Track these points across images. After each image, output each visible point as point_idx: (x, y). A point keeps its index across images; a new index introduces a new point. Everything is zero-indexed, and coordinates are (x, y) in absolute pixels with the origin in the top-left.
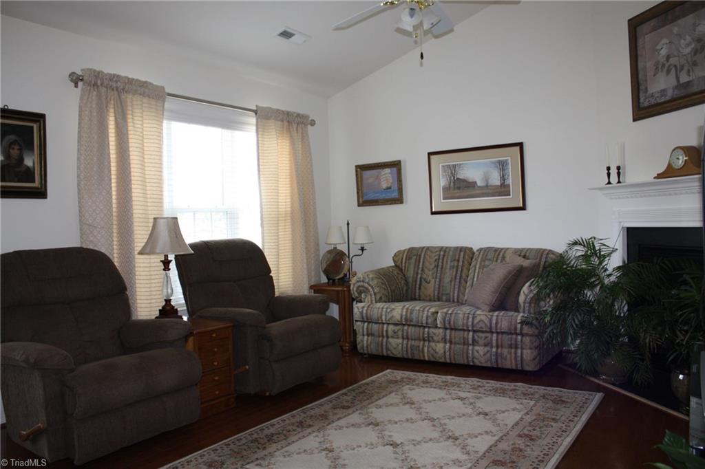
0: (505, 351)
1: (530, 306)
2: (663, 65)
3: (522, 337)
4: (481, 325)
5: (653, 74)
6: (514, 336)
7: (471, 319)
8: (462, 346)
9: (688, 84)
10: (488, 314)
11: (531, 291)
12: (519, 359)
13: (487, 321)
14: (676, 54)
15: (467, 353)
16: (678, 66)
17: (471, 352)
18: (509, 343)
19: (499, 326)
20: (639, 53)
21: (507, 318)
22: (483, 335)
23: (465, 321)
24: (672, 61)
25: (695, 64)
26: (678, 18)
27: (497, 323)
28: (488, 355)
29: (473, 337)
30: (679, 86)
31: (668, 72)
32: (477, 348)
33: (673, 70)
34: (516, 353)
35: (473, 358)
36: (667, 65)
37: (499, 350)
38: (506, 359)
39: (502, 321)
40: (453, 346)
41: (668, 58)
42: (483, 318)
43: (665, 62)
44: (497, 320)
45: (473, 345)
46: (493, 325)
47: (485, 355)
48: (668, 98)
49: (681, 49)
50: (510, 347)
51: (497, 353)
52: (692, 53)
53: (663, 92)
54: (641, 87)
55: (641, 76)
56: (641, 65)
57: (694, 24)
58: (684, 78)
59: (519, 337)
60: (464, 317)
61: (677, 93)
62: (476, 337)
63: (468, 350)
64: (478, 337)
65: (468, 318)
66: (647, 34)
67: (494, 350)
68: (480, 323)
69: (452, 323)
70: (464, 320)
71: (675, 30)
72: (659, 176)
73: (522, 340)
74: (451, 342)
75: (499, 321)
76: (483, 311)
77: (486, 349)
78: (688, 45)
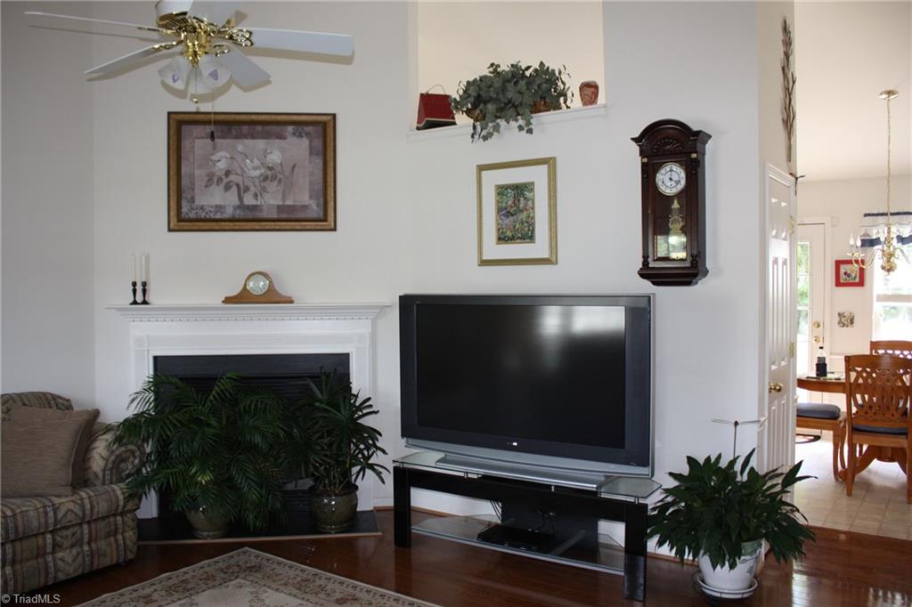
0: (102, 544)
1: (112, 472)
2: (220, 180)
3: (122, 517)
4: (69, 517)
5: (204, 184)
6: (112, 519)
7: (51, 514)
8: (35, 561)
9: (254, 208)
10: (74, 498)
11: (113, 452)
12: (122, 548)
13: (77, 510)
14: (239, 172)
15: (47, 568)
16: (242, 187)
17: (51, 564)
18: (108, 530)
19: (96, 510)
20: (183, 155)
21: (103, 496)
22: (69, 532)
23: (43, 520)
24: (232, 177)
25: (264, 189)
26: (246, 136)
27: (92, 508)
28: (80, 558)
29: (54, 540)
30: (242, 206)
31: (227, 188)
32: (60, 555)
33: (234, 189)
34: (116, 541)
35: (56, 573)
36: (225, 180)
37: (93, 545)
38: (105, 555)
39: (98, 504)
40: (18, 567)
41: (228, 173)
42: (71, 506)
43: (224, 177)
44: (91, 503)
45: (53, 552)
46: (88, 512)
47: (74, 560)
48: (226, 216)
49: (246, 170)
50: (108, 535)
51: (91, 550)
52: (262, 178)
53: (219, 208)
54: (184, 195)
55: (184, 182)
56: (184, 170)
57: (266, 150)
58: (249, 200)
59: (119, 518)
60: (38, 513)
61: (239, 214)
62: (58, 539)
63: (46, 563)
64: (62, 537)
65: (46, 513)
66: (198, 138)
67: (86, 548)
68: (68, 515)
69: (20, 529)
70: (39, 519)
71: (240, 148)
72: (228, 300)
73: (123, 522)
74: (14, 562)
75: (95, 503)
76: (67, 496)
77: (74, 551)
78: (255, 168)
